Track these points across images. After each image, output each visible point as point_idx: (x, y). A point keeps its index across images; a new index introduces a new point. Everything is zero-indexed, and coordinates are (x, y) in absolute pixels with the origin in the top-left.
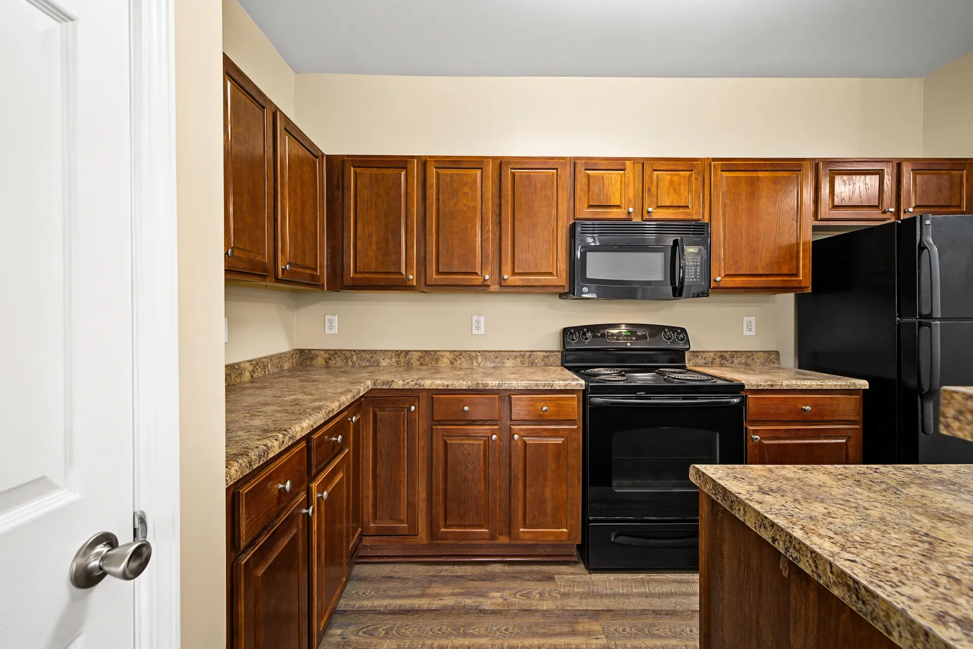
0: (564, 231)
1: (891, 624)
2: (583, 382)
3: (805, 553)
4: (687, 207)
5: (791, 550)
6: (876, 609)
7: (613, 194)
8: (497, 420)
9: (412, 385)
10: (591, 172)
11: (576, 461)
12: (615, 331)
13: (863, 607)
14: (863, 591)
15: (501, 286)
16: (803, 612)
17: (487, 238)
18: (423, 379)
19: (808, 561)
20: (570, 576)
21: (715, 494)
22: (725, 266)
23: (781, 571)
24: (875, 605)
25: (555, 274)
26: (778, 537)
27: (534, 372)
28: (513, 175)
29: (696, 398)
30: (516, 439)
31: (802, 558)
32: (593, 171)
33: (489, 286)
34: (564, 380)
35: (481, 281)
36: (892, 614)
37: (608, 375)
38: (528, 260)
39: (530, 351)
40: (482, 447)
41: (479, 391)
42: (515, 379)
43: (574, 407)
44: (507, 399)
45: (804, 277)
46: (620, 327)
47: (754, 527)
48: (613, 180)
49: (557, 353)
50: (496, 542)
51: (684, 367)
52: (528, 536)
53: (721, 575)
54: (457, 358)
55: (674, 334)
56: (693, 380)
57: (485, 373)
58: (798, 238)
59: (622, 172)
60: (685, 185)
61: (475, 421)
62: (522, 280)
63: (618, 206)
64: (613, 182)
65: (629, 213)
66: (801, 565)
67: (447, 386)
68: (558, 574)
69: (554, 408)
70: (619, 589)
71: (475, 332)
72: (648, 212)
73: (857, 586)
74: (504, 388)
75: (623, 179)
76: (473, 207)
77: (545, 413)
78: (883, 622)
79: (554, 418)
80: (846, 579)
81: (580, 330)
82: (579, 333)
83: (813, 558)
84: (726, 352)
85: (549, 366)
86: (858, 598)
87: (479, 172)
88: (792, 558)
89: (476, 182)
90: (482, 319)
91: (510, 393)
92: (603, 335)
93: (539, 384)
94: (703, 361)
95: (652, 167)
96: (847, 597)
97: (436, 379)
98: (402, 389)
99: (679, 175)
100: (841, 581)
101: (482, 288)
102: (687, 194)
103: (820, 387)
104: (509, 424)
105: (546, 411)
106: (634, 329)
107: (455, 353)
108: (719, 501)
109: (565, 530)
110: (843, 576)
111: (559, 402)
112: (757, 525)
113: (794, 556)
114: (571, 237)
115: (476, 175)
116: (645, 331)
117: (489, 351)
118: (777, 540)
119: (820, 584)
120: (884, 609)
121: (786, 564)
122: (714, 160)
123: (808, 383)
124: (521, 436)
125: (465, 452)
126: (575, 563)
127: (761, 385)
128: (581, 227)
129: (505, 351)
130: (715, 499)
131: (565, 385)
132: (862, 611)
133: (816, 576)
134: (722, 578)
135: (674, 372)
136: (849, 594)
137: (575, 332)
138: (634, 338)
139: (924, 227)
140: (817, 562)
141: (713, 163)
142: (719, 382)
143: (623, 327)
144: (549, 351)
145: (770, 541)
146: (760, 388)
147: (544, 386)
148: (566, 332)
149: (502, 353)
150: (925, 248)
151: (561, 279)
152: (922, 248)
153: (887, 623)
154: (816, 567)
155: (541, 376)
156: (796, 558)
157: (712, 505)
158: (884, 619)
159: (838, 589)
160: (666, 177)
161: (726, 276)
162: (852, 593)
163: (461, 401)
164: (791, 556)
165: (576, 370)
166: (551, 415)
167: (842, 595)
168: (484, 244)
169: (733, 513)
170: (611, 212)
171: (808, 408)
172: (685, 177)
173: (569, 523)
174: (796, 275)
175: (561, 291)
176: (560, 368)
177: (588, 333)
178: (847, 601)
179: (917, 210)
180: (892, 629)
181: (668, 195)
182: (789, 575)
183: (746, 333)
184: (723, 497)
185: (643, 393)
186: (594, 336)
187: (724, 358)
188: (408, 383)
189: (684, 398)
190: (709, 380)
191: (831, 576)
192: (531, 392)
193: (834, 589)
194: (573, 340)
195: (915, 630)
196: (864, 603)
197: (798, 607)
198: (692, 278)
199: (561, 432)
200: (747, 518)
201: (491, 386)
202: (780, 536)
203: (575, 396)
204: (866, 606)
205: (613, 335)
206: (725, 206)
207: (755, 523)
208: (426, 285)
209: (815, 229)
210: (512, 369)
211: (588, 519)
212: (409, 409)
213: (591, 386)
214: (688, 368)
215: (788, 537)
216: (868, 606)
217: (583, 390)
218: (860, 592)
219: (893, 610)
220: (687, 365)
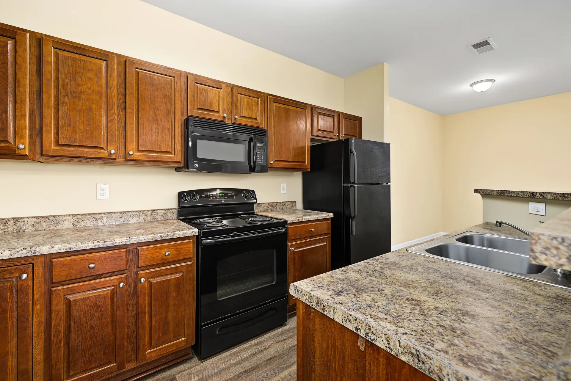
0: (180, 123)
1: (443, 375)
2: (197, 230)
3: (380, 335)
4: (256, 119)
5: (370, 334)
6: (432, 366)
7: (214, 103)
8: (124, 270)
9: (23, 253)
10: (199, 85)
11: (191, 287)
12: (214, 193)
13: (423, 365)
14: (423, 356)
15: (126, 160)
16: (375, 371)
17: (112, 120)
18: (38, 245)
19: (382, 340)
20: (188, 371)
21: (311, 302)
22: (275, 155)
23: (359, 347)
24: (432, 364)
25: (174, 154)
26: (360, 327)
27: (157, 226)
28: (138, 73)
29: (264, 232)
30: (143, 282)
31: (378, 339)
32: (200, 85)
33: (115, 159)
34: (182, 231)
35: (107, 155)
36: (443, 368)
37: (211, 223)
38: (151, 141)
39: (152, 210)
40: (110, 295)
41: (107, 248)
42: (141, 234)
43: (190, 249)
44: (134, 251)
45: (307, 163)
46: (216, 191)
47: (341, 322)
48: (214, 94)
49: (173, 210)
50: (125, 370)
51: (253, 213)
52: (153, 355)
53: (314, 355)
54: (80, 221)
55: (248, 194)
56: (261, 221)
57: (112, 232)
58: (305, 143)
59: (220, 90)
60: (255, 106)
61: (102, 275)
62: (146, 156)
63: (217, 112)
64: (214, 95)
65: (224, 117)
66: (377, 344)
67: (70, 248)
68: (178, 373)
69: (175, 252)
70: (222, 365)
71: (100, 197)
72: (235, 119)
73: (418, 353)
74: (132, 243)
75: (220, 95)
76: (98, 91)
77: (168, 257)
78: (437, 374)
79: (175, 259)
80: (411, 349)
81: (191, 193)
82: (190, 195)
83: (386, 338)
84: (274, 203)
85: (167, 220)
86: (419, 361)
87: (104, 64)
88: (371, 339)
89: (101, 71)
90: (107, 187)
91: (136, 246)
92: (207, 196)
93: (162, 236)
94: (263, 209)
95: (237, 91)
96: (411, 360)
97: (56, 243)
98: (10, 259)
99: (252, 99)
100: (407, 351)
101: (109, 160)
102: (256, 111)
103: (317, 219)
104: (135, 271)
105: (169, 255)
106: (226, 192)
107: (78, 216)
108: (314, 307)
109: (184, 339)
110: (408, 347)
111: (178, 247)
112: (343, 320)
113: (372, 338)
114: (186, 128)
115: (101, 65)
116: (232, 193)
117: (114, 213)
118: (359, 329)
119: (392, 355)
120: (438, 366)
121: (362, 342)
122: (270, 95)
123: (312, 217)
124: (147, 279)
125: (91, 304)
126: (191, 358)
127: (294, 220)
128: (193, 122)
129: (129, 212)
130: (310, 305)
131: (184, 234)
132: (422, 369)
133: (388, 350)
134: (314, 357)
135: (250, 217)
136: (413, 359)
137: (187, 195)
138: (226, 197)
139: (352, 143)
140: (389, 340)
141: (269, 96)
142: (275, 221)
143: (218, 190)
144: (167, 209)
145: (354, 330)
146: (294, 222)
147: (167, 236)
148: (181, 195)
149: (127, 214)
150: (352, 152)
151: (178, 156)
152: (351, 152)
153: (440, 374)
154: (389, 344)
155: (163, 229)
156: (374, 339)
157: (306, 308)
158: (438, 372)
159: (405, 356)
160: (245, 99)
161: (276, 161)
162: (415, 358)
163: (86, 260)
164: (370, 338)
165: (188, 221)
166: (173, 258)
167: (408, 360)
168: (109, 125)
169: (325, 314)
170: (213, 115)
171: (313, 230)
172: (255, 101)
173: (186, 333)
174: (304, 162)
175: (178, 165)
176: (176, 221)
177: (197, 195)
178: (411, 363)
179: (346, 136)
180: (444, 377)
181: (246, 110)
182: (365, 348)
183: (282, 192)
184: (317, 304)
185: (236, 232)
186: (201, 197)
187: (272, 206)
188: (17, 252)
189: (259, 233)
190: (270, 220)
191: (400, 348)
192: (156, 243)
193: (402, 357)
194: (186, 200)
195: (460, 376)
196: (423, 363)
197: (372, 369)
198: (260, 161)
199: (180, 269)
200: (336, 316)
201: (119, 243)
202: (362, 326)
203: (191, 240)
204: (424, 365)
205: (213, 196)
206: (275, 122)
207: (342, 319)
208: (42, 155)
209: (312, 140)
210: (136, 225)
211: (201, 325)
212: (20, 277)
213: (202, 232)
214: (256, 213)
215: (367, 326)
216: (426, 365)
217: (197, 236)
218: (420, 357)
219: (444, 365)
220: (255, 212)
